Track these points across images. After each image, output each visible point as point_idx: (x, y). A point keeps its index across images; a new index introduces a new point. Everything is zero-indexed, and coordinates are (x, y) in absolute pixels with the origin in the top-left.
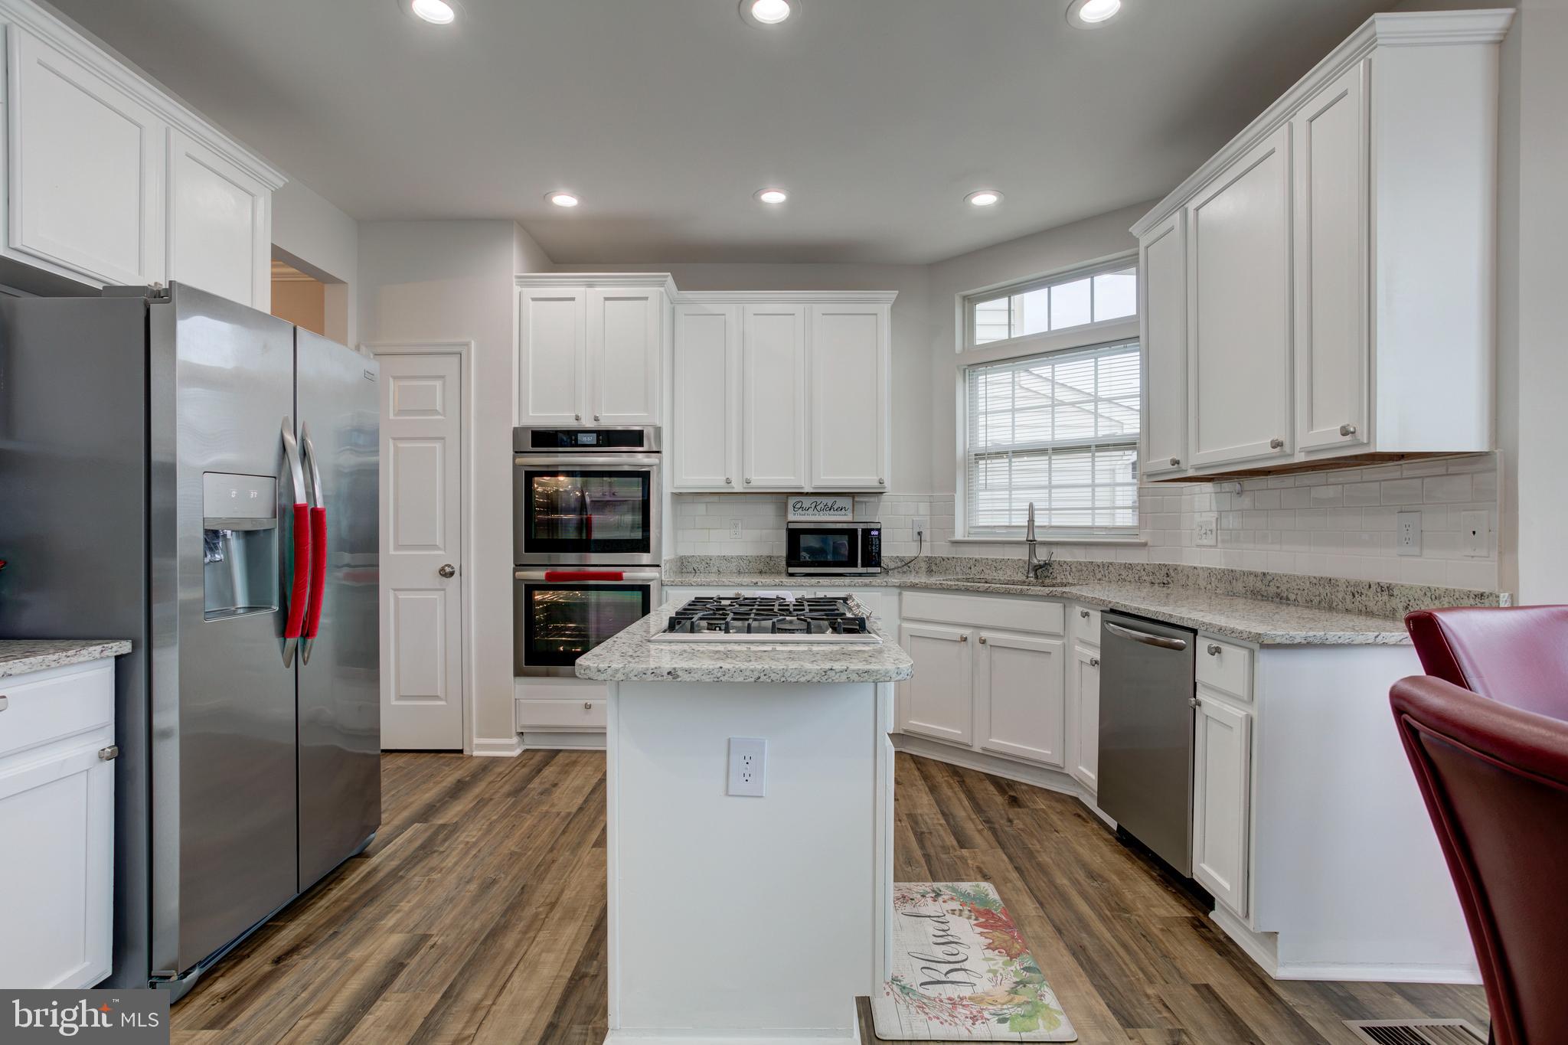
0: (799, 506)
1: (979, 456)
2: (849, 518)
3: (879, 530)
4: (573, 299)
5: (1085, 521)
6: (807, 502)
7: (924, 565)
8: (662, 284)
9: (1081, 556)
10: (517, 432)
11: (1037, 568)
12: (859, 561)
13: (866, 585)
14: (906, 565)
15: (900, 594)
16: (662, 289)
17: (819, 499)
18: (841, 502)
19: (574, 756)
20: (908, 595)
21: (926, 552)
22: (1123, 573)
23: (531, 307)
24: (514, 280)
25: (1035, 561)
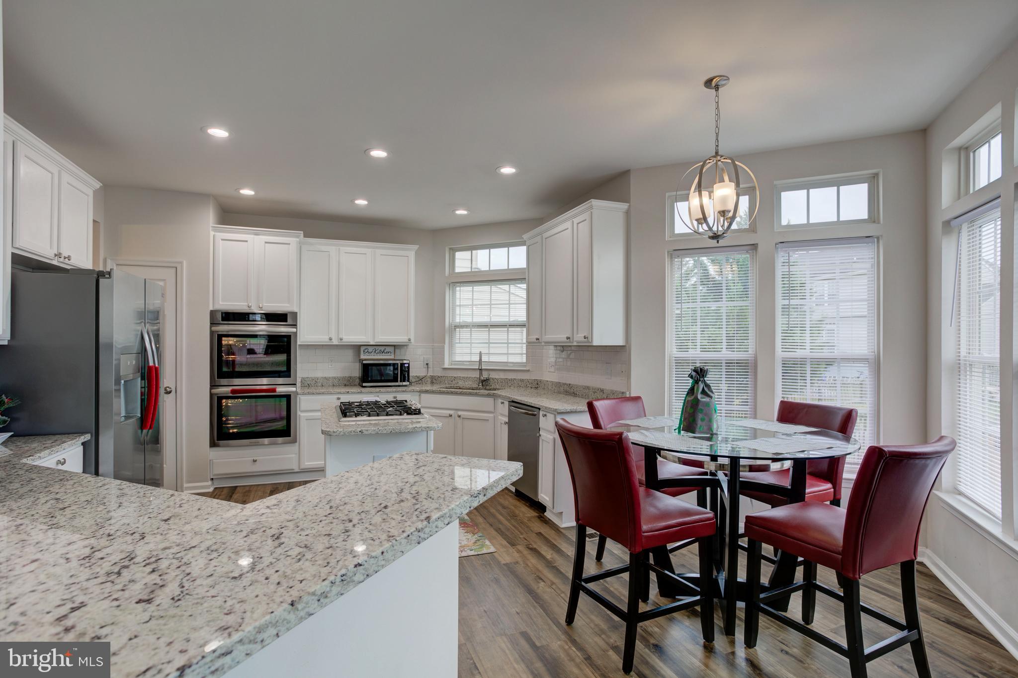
0: (366, 351)
1: (456, 327)
2: (392, 357)
3: (409, 364)
4: (247, 241)
5: (503, 359)
6: (370, 349)
7: (429, 380)
8: (298, 237)
9: (502, 376)
10: (213, 313)
11: (483, 381)
12: (399, 379)
13: (403, 391)
14: (420, 380)
15: (420, 395)
16: (298, 239)
17: (377, 348)
18: (388, 349)
19: (247, 489)
20: (423, 395)
21: (431, 373)
22: (520, 383)
23: (221, 245)
24: (211, 228)
25: (482, 378)
